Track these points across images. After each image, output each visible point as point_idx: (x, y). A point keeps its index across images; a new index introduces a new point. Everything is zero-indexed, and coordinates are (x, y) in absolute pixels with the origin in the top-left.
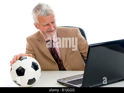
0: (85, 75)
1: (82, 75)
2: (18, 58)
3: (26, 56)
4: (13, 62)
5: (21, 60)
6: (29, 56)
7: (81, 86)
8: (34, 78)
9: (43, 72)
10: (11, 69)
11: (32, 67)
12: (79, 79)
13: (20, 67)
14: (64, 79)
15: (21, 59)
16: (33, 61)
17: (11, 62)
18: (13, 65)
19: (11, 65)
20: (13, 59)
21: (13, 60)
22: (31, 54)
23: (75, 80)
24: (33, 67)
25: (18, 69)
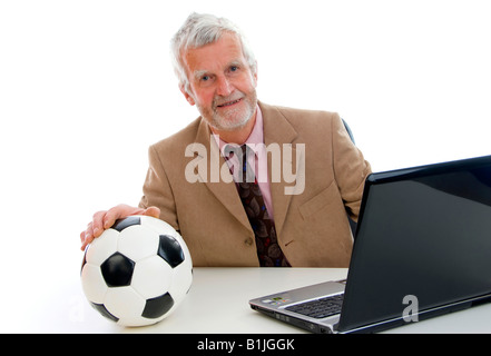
0: (350, 282)
1: (341, 282)
2: (110, 221)
3: (137, 216)
4: (90, 237)
5: (120, 230)
6: (150, 214)
7: (337, 321)
8: (168, 294)
9: (199, 271)
10: (85, 262)
11: (158, 254)
12: (329, 299)
13: (117, 254)
14: (277, 298)
15: (119, 225)
16: (164, 234)
17: (82, 235)
18: (89, 247)
19: (83, 249)
20: (92, 227)
21: (91, 229)
22: (157, 209)
23: (316, 302)
24: (162, 253)
25: (107, 260)
